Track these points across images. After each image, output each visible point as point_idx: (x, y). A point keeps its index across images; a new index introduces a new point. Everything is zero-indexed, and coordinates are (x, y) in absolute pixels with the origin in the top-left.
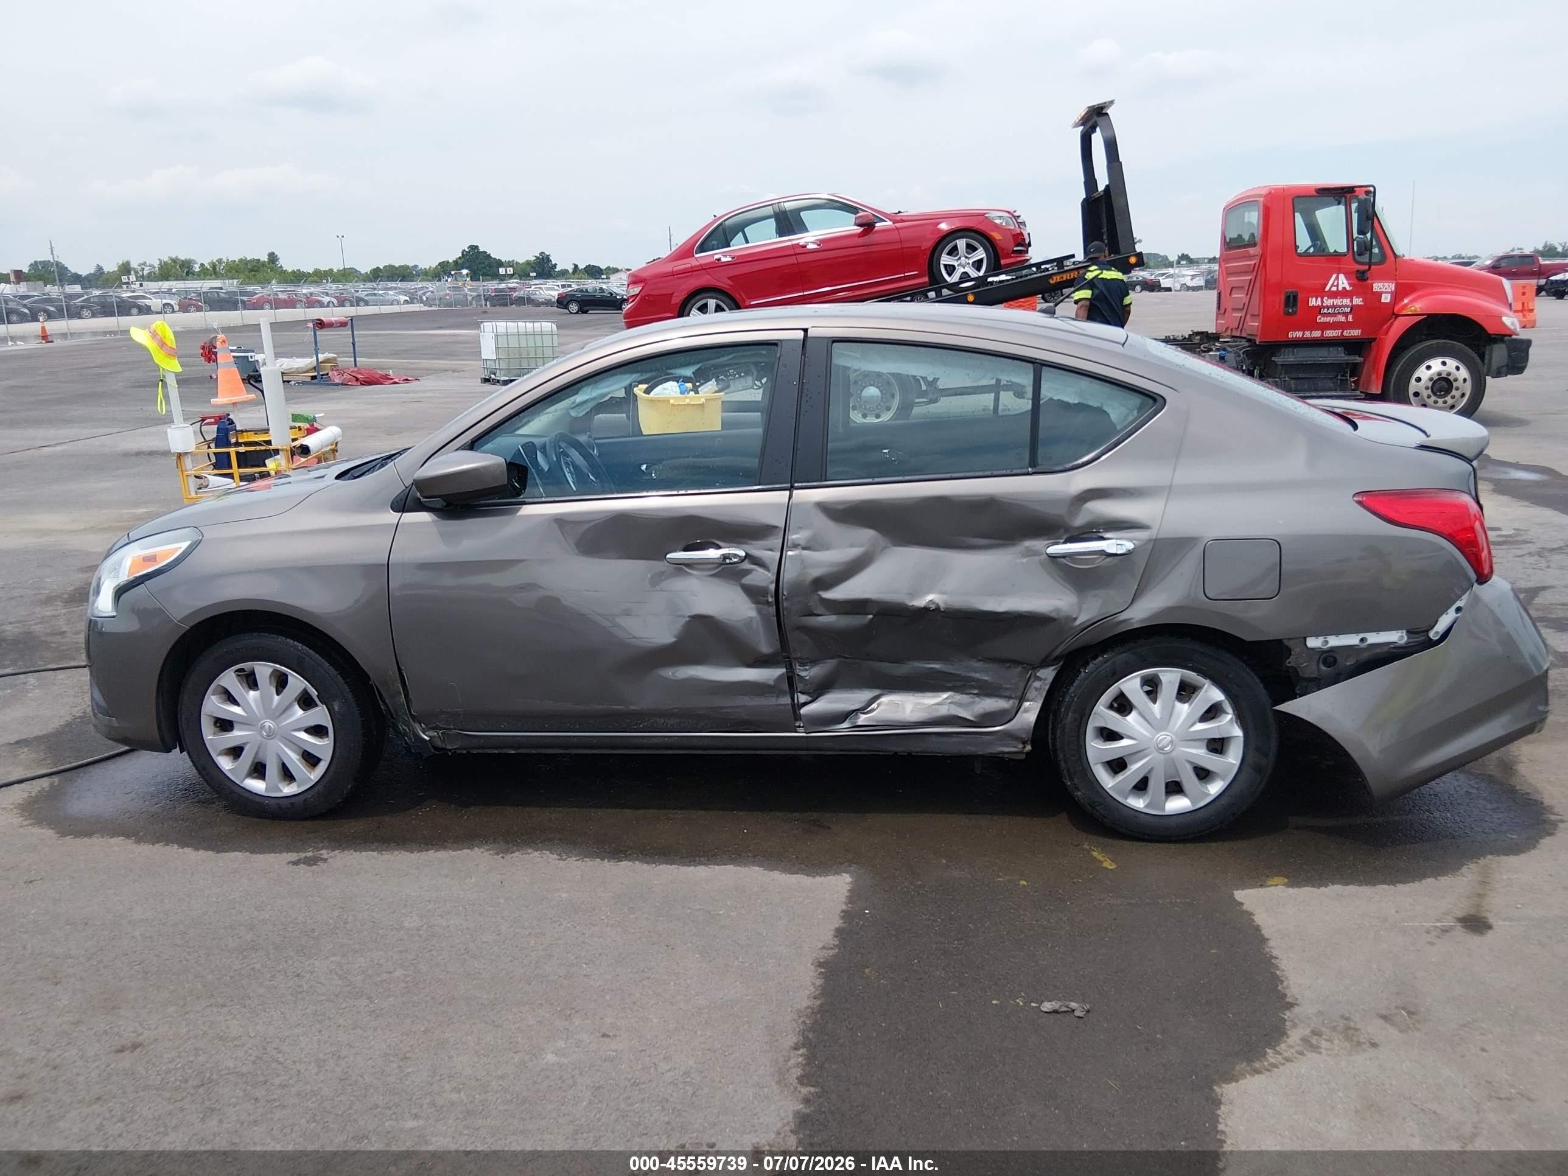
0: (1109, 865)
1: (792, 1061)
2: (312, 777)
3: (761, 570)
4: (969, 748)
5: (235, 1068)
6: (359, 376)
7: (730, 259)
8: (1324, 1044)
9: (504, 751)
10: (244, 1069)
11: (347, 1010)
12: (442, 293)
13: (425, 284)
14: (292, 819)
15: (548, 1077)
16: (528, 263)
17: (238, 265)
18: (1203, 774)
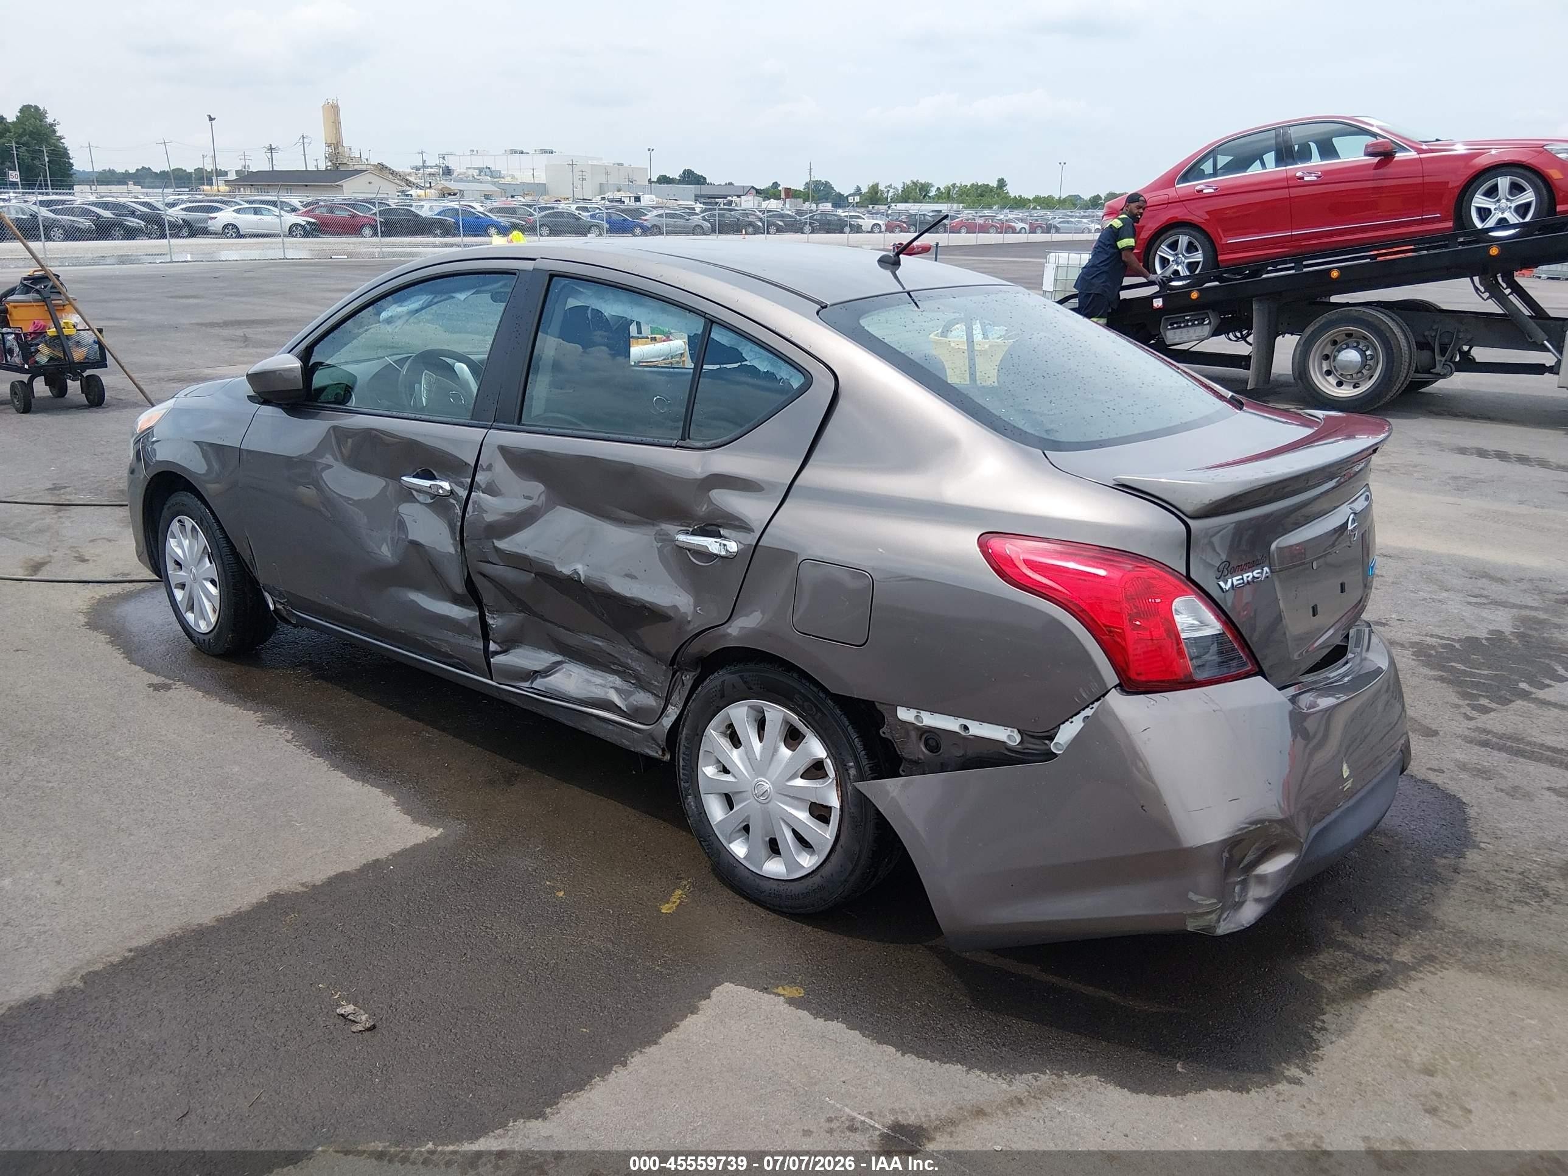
0: (669, 907)
2: (213, 622)
7: (1213, 191)
17: (969, 190)
18: (804, 842)
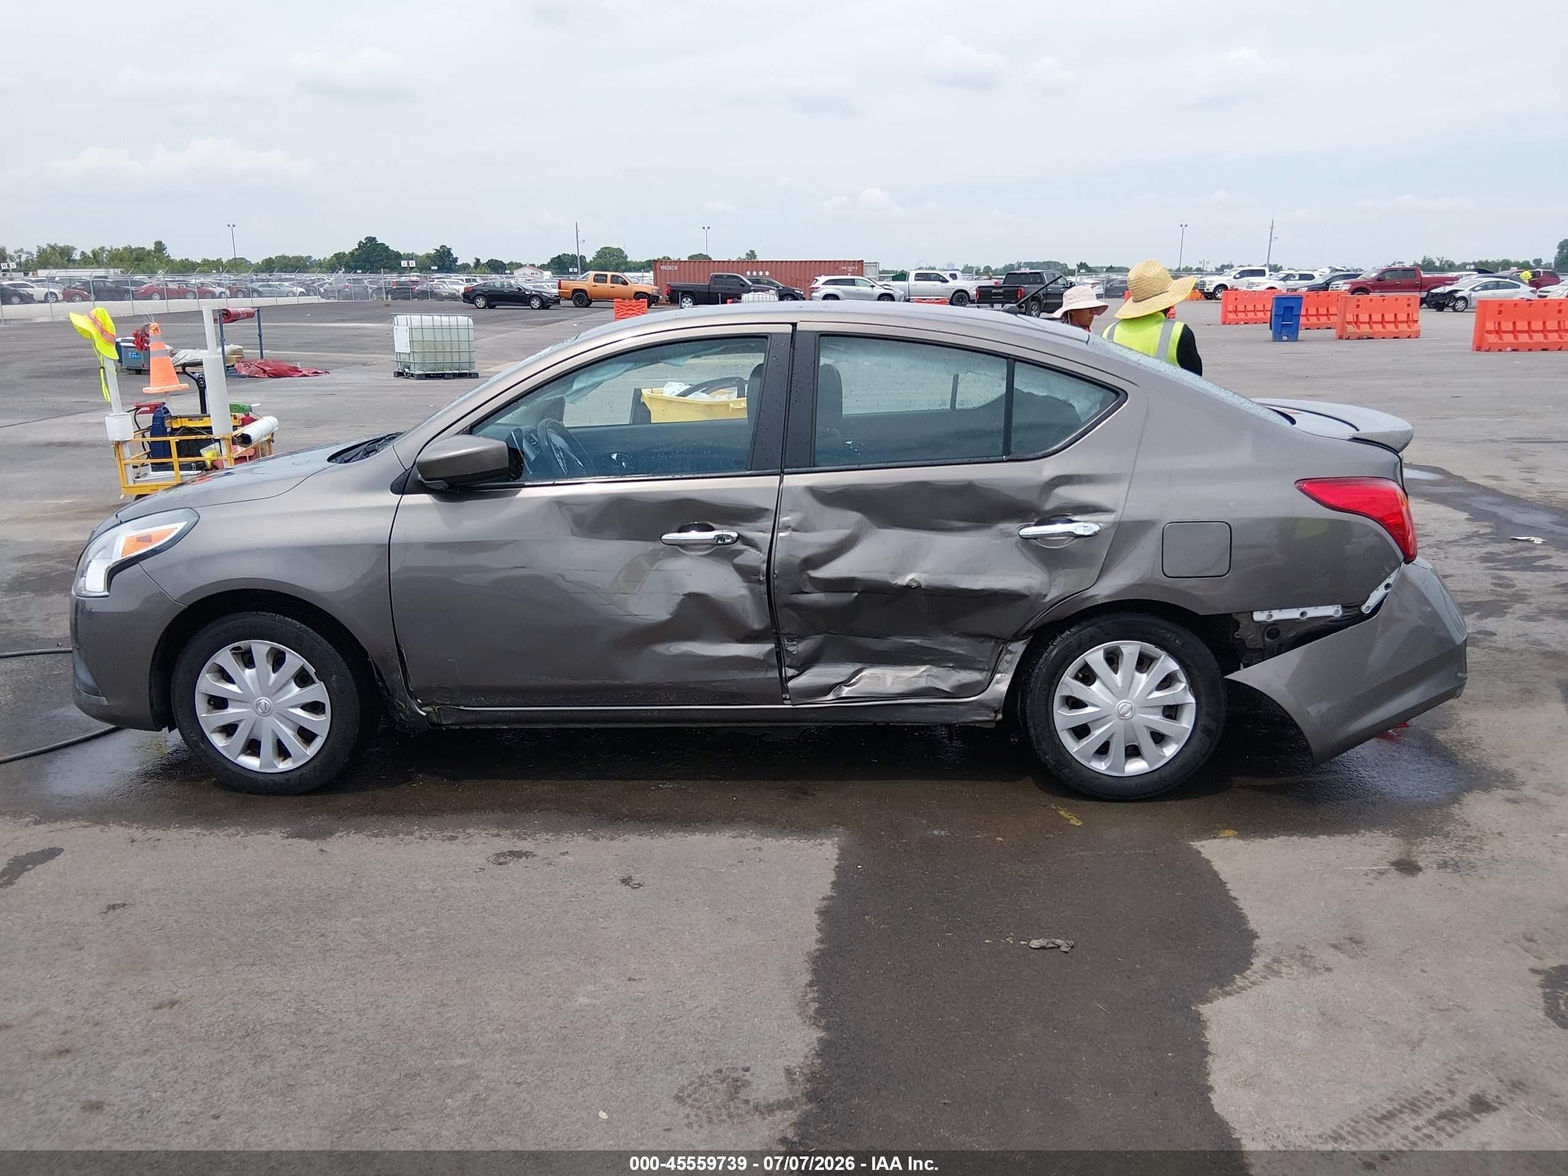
0: (1077, 823)
1: (810, 996)
2: (308, 753)
3: (752, 550)
4: (945, 718)
5: (276, 1020)
6: (267, 368)
8: (1284, 970)
9: (498, 726)
10: (286, 1020)
11: (377, 965)
12: (341, 285)
13: (320, 276)
14: (285, 795)
15: (583, 1017)
16: (428, 256)
17: (121, 254)
18: (1159, 738)
